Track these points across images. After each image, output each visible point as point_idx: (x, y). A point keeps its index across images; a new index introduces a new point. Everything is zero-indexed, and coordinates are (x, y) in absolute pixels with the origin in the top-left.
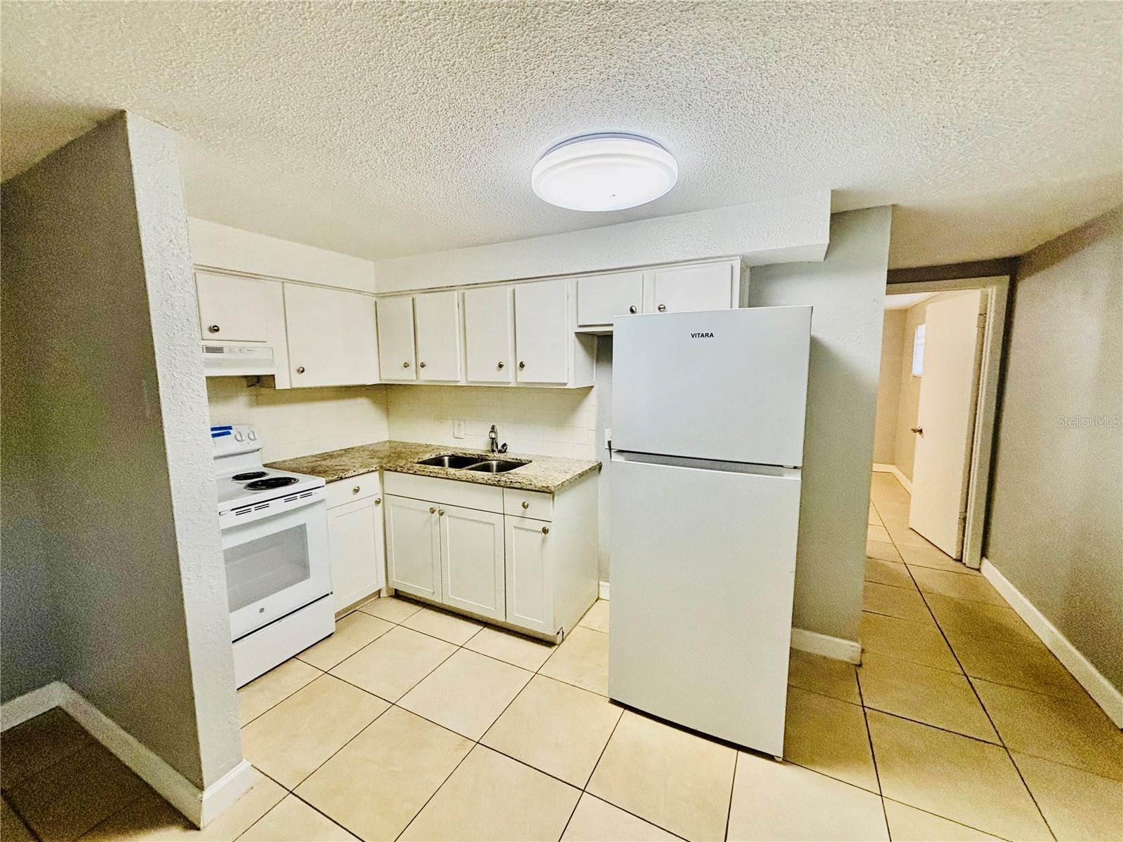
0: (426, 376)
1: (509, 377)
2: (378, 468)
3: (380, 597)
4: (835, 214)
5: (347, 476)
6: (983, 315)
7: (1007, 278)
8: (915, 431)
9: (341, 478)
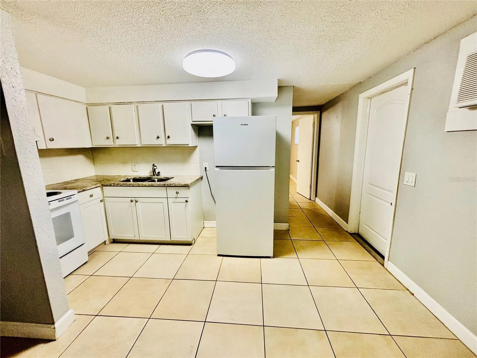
0: (118, 143)
1: (162, 142)
2: (100, 185)
3: (105, 244)
4: (280, 87)
5: (87, 189)
6: (314, 123)
7: (319, 112)
8: (297, 161)
9: (84, 190)
